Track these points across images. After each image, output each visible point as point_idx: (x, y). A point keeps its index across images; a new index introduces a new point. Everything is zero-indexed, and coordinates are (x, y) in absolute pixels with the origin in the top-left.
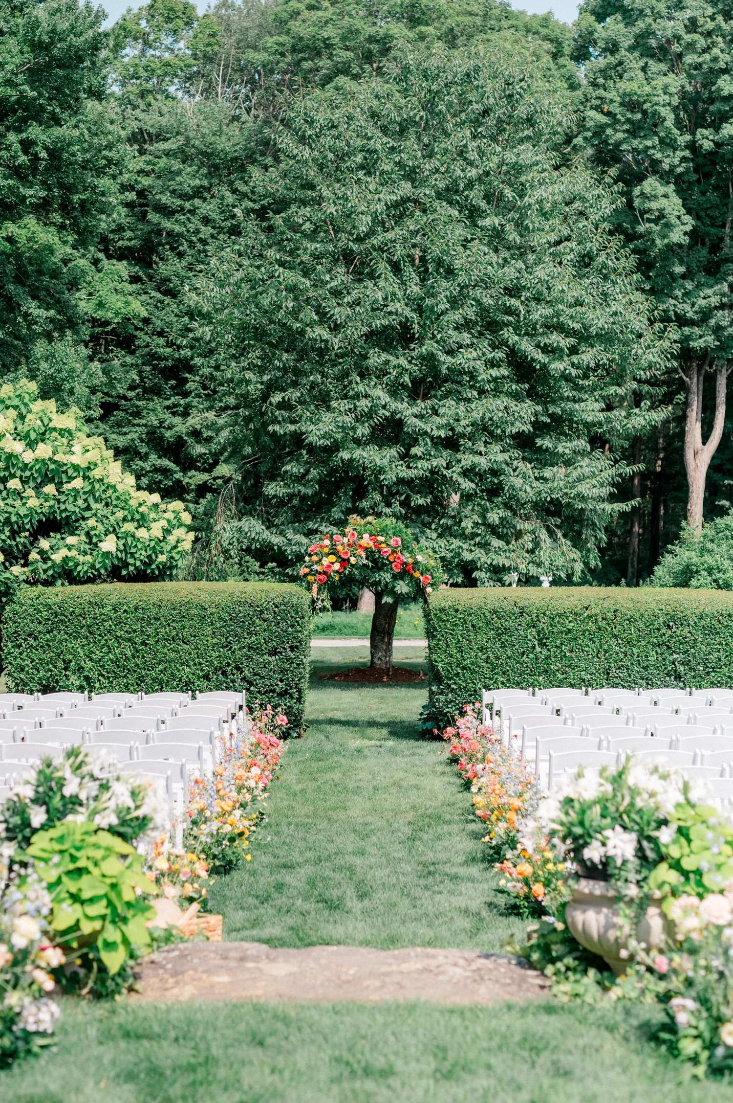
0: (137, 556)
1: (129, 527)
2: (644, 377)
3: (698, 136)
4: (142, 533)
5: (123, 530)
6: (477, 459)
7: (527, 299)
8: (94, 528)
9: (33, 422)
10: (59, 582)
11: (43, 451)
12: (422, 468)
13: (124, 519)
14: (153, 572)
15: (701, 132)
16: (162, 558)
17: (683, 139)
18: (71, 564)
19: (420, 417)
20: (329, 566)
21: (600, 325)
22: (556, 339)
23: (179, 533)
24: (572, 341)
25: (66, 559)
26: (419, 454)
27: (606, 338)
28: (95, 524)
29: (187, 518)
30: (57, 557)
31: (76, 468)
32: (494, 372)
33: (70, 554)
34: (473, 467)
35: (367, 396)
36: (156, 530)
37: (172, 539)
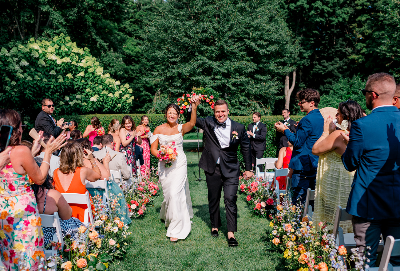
0: (108, 104)
1: (104, 92)
2: (288, 56)
3: (290, 6)
4: (110, 95)
5: (102, 93)
6: (237, 80)
7: (252, 30)
8: (89, 92)
9: (64, 49)
10: (74, 114)
11: (67, 60)
12: (219, 83)
13: (103, 89)
14: (116, 111)
15: (291, 4)
16: (120, 105)
17: (286, 6)
18: (78, 106)
19: (219, 66)
20: (184, 107)
21: (275, 38)
22: (261, 42)
23: (127, 96)
24: (266, 43)
25: (75, 104)
26: (218, 78)
27: (277, 42)
28: (90, 91)
29: (131, 91)
30: (72, 103)
31: (82, 68)
32: (242, 53)
33: (77, 102)
34: (235, 82)
35: (201, 60)
36: (117, 94)
37: (124, 98)
